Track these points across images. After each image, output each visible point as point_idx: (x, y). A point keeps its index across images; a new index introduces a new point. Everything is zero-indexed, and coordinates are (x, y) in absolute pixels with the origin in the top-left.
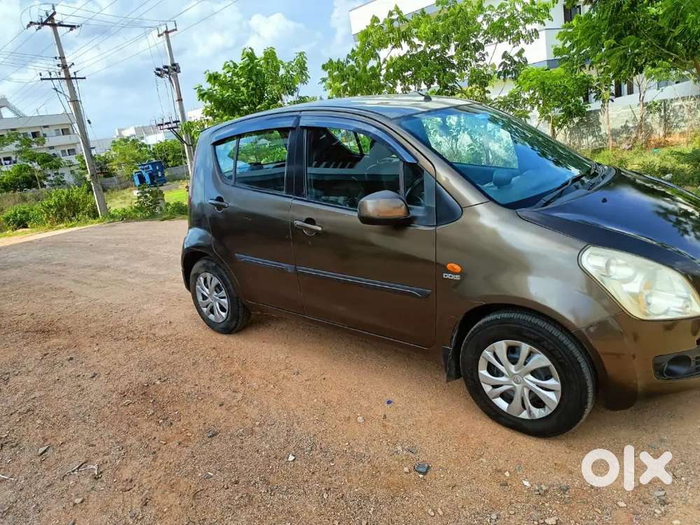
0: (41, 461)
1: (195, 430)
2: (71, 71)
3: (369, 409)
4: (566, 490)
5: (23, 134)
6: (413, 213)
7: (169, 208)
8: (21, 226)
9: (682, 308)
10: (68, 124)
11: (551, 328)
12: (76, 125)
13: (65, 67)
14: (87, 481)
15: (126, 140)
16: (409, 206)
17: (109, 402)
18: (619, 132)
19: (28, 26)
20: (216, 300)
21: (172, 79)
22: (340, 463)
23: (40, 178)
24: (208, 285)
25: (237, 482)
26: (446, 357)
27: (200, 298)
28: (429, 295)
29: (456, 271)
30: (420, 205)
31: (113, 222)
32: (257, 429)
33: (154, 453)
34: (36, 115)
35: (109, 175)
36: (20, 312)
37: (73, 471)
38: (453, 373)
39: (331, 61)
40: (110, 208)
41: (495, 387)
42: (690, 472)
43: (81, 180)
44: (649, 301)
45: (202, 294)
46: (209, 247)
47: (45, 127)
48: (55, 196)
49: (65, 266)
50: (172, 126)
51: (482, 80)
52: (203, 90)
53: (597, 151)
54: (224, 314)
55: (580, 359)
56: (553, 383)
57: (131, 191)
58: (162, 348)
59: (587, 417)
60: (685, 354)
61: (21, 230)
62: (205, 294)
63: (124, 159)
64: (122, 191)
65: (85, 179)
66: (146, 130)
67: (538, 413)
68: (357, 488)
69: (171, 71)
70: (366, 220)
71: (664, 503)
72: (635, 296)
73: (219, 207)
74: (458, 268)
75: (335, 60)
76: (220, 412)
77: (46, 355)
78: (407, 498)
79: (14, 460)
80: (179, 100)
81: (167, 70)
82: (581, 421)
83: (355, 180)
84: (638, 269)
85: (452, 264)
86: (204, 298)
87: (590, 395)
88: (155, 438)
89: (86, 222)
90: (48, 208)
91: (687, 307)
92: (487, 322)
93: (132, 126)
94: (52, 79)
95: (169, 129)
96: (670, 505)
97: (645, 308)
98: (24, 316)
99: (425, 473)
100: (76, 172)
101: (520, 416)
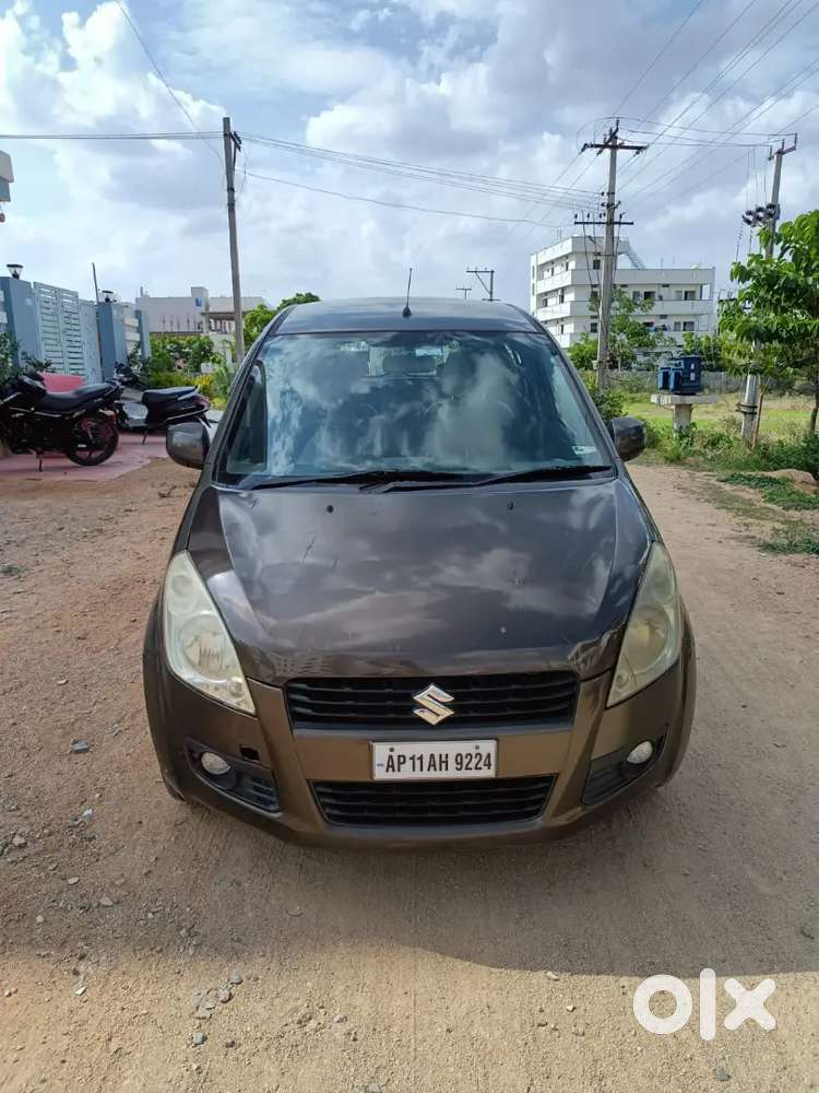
2: (617, 213)
5: (633, 293)
13: (611, 206)
19: (583, 150)
47: (664, 286)
69: (766, 216)
81: (760, 214)
94: (588, 223)
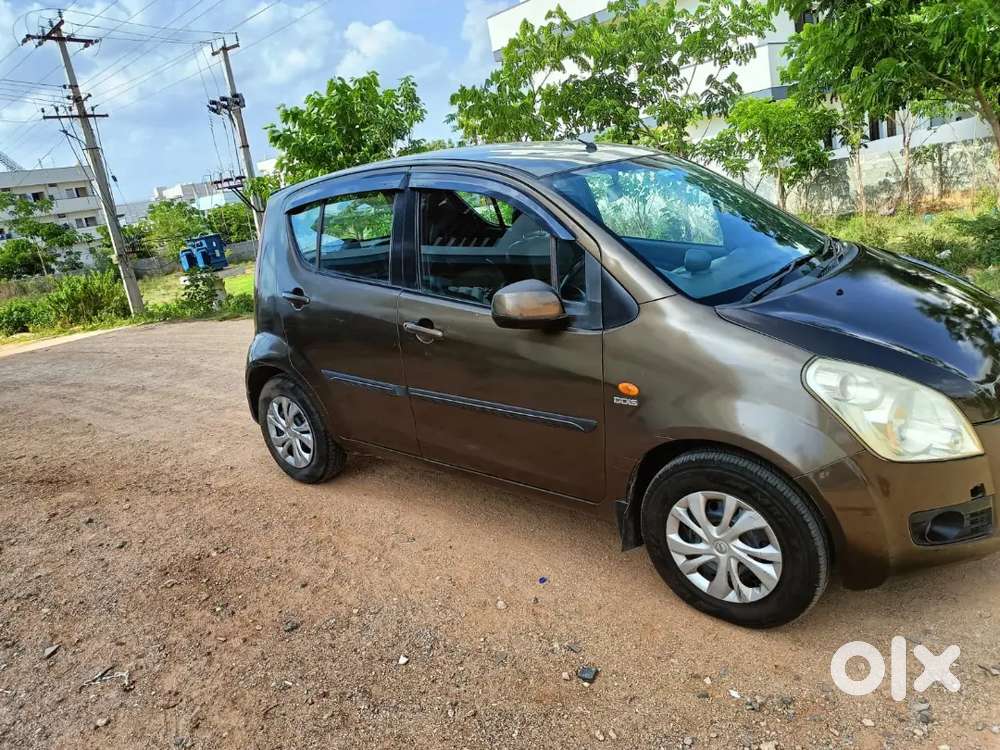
0: (49, 667)
1: (267, 622)
2: (87, 105)
3: (514, 589)
4: (790, 703)
5: (20, 196)
6: (570, 311)
7: (232, 302)
8: (19, 329)
9: (948, 445)
10: (85, 181)
11: (765, 474)
12: (95, 184)
13: (78, 100)
14: (113, 694)
15: (169, 204)
16: (564, 301)
17: (144, 583)
18: (876, 191)
19: (24, 41)
20: (295, 436)
21: (234, 117)
22: (472, 666)
23: (46, 260)
24: (284, 413)
25: (325, 695)
26: (620, 515)
27: (273, 433)
28: (596, 427)
29: (631, 394)
30: (580, 299)
31: (152, 323)
32: (355, 619)
33: (209, 653)
34: (39, 168)
35: (145, 254)
36: (16, 454)
37: (94, 681)
38: (631, 538)
39: (463, 89)
40: (147, 303)
41: (690, 557)
42: (965, 676)
43: (104, 264)
44: (903, 435)
45: (277, 428)
46: (283, 360)
47: (52, 185)
48: (66, 285)
49: (80, 387)
50: (235, 184)
51: (677, 118)
52: (277, 131)
53: (844, 218)
54: (307, 456)
55: (808, 518)
56: (772, 551)
57: (177, 277)
58: (220, 504)
59: (820, 599)
60: (956, 510)
61: (18, 336)
62: (280, 427)
63: (167, 231)
64: (165, 278)
65: (111, 260)
66: (198, 190)
67: (751, 594)
68: (496, 702)
69: (232, 104)
70: (504, 321)
71: (927, 720)
72: (882, 428)
73: (298, 303)
74: (634, 390)
75: (469, 88)
76: (302, 596)
77: (54, 515)
78: (566, 716)
79: (10, 666)
80: (243, 146)
81: (225, 103)
82: (812, 605)
83: (490, 265)
84: (886, 389)
85: (625, 384)
86: (279, 432)
87: (823, 568)
88: (210, 633)
89: (113, 324)
90: (57, 303)
91: (956, 442)
92: (676, 466)
93: (178, 182)
94: (59, 117)
95: (230, 188)
96: (936, 723)
97: (898, 445)
98: (23, 461)
99: (591, 681)
100: (98, 250)
101: (727, 599)
